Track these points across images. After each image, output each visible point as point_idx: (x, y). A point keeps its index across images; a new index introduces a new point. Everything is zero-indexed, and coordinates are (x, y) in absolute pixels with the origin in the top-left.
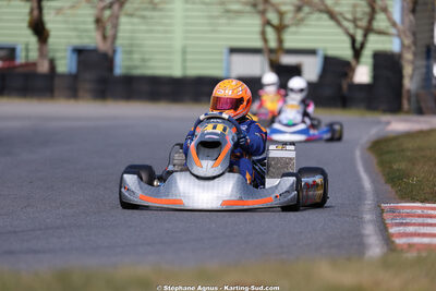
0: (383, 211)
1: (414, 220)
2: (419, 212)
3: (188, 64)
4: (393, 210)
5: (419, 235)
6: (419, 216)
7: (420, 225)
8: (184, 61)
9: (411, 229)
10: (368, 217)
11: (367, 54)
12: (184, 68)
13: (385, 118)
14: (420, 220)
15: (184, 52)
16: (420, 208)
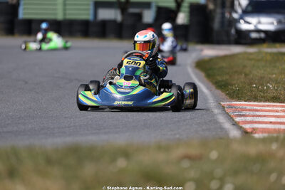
0: (223, 107)
1: (247, 113)
2: (248, 107)
3: (68, 12)
4: (230, 107)
5: (256, 122)
6: (249, 110)
7: (253, 116)
8: (65, 10)
9: (249, 119)
10: (216, 111)
11: (185, 5)
12: (65, 14)
13: (199, 47)
14: (251, 113)
15: (65, 5)
16: (248, 105)
